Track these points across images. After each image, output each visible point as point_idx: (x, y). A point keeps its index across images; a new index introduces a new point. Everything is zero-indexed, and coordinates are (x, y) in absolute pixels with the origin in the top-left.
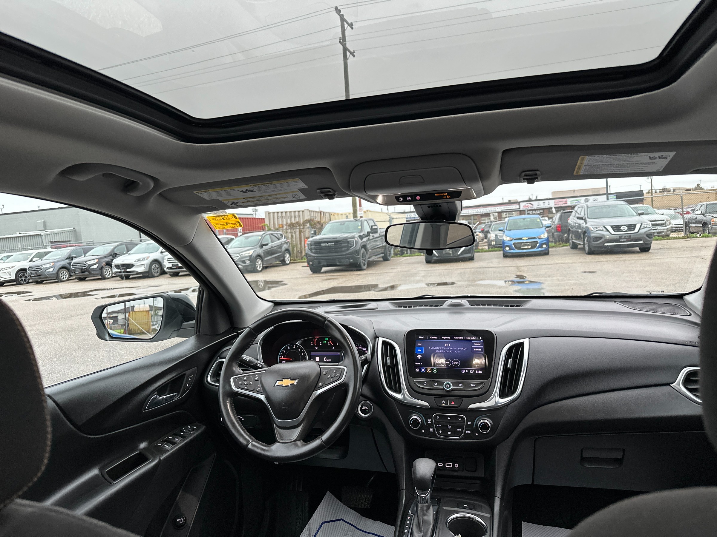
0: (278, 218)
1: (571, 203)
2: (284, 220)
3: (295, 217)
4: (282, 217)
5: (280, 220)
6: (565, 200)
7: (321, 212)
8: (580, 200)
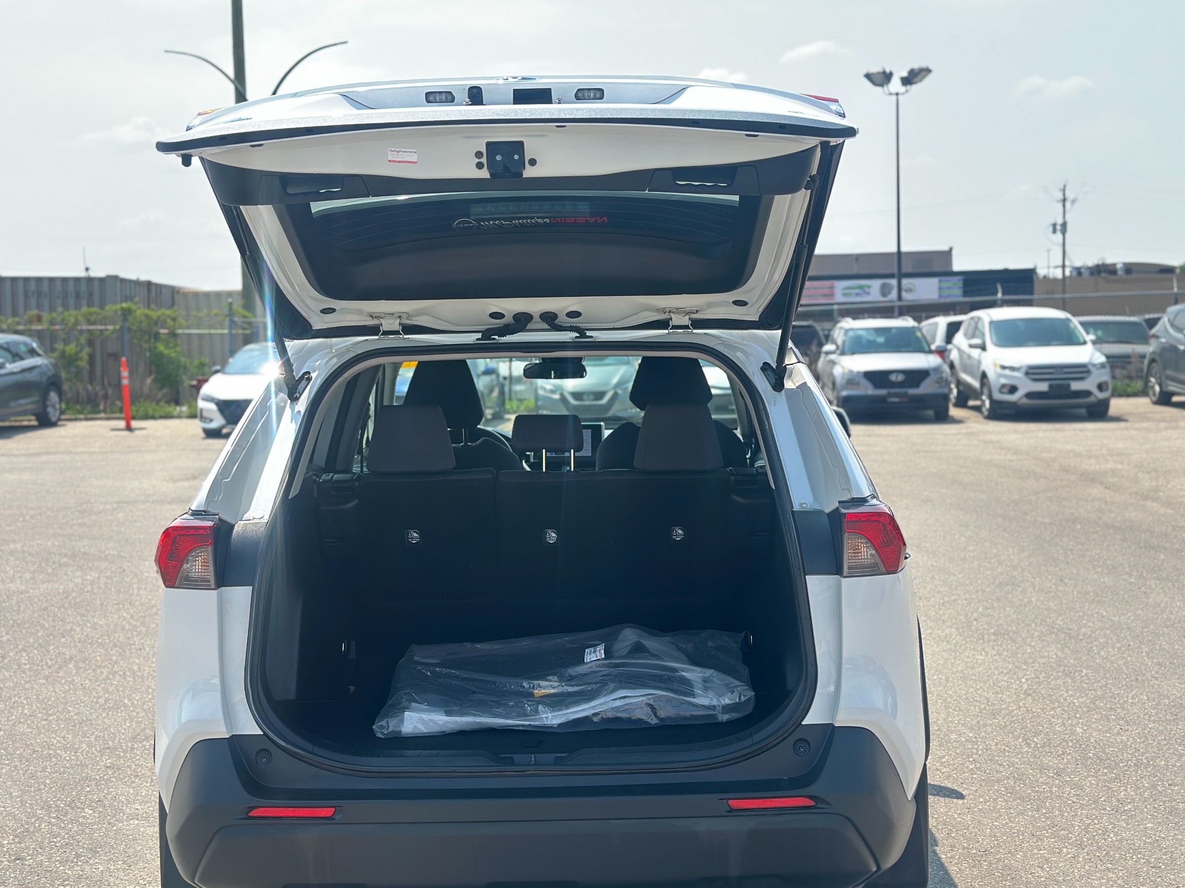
0: (26, 296)
1: (844, 295)
2: (46, 302)
3: (78, 296)
4: (39, 294)
5: (33, 301)
6: (827, 283)
7: (149, 284)
8: (869, 287)
